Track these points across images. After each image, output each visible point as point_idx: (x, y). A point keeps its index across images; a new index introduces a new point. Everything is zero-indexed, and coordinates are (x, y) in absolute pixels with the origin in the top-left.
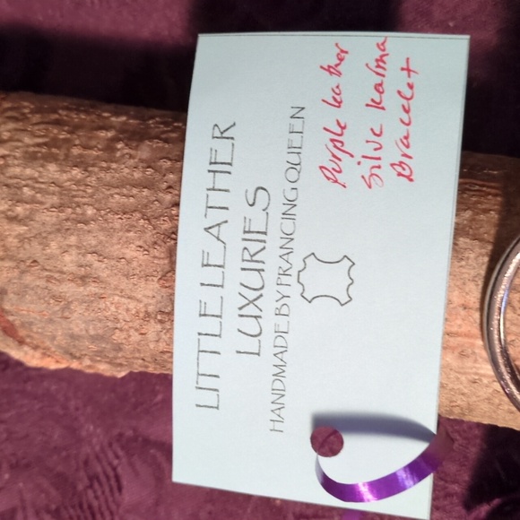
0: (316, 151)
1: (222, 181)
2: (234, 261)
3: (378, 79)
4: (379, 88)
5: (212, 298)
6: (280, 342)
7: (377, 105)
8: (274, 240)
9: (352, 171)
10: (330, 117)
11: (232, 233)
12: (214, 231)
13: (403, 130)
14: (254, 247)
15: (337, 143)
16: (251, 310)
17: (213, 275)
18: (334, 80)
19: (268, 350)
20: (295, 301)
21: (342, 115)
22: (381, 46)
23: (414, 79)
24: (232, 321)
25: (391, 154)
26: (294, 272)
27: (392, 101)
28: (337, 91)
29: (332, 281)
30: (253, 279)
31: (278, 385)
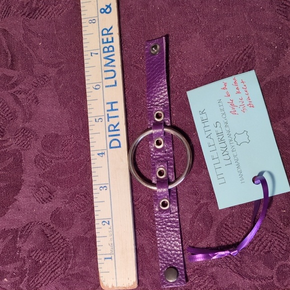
0: (228, 108)
1: (206, 124)
2: (217, 142)
3: (237, 87)
4: (237, 88)
5: (214, 154)
6: (236, 158)
7: (239, 93)
8: (225, 133)
9: (238, 110)
10: (228, 99)
11: (214, 136)
12: (209, 137)
13: (247, 96)
14: (221, 137)
15: (232, 105)
16: (225, 153)
17: (213, 148)
18: (226, 91)
19: (233, 162)
20: (236, 147)
21: (231, 97)
22: (234, 79)
23: (245, 84)
24: (221, 158)
25: (246, 103)
26: (233, 139)
27: (241, 90)
28: (227, 93)
29: (244, 138)
30: (223, 145)
31: (239, 170)
